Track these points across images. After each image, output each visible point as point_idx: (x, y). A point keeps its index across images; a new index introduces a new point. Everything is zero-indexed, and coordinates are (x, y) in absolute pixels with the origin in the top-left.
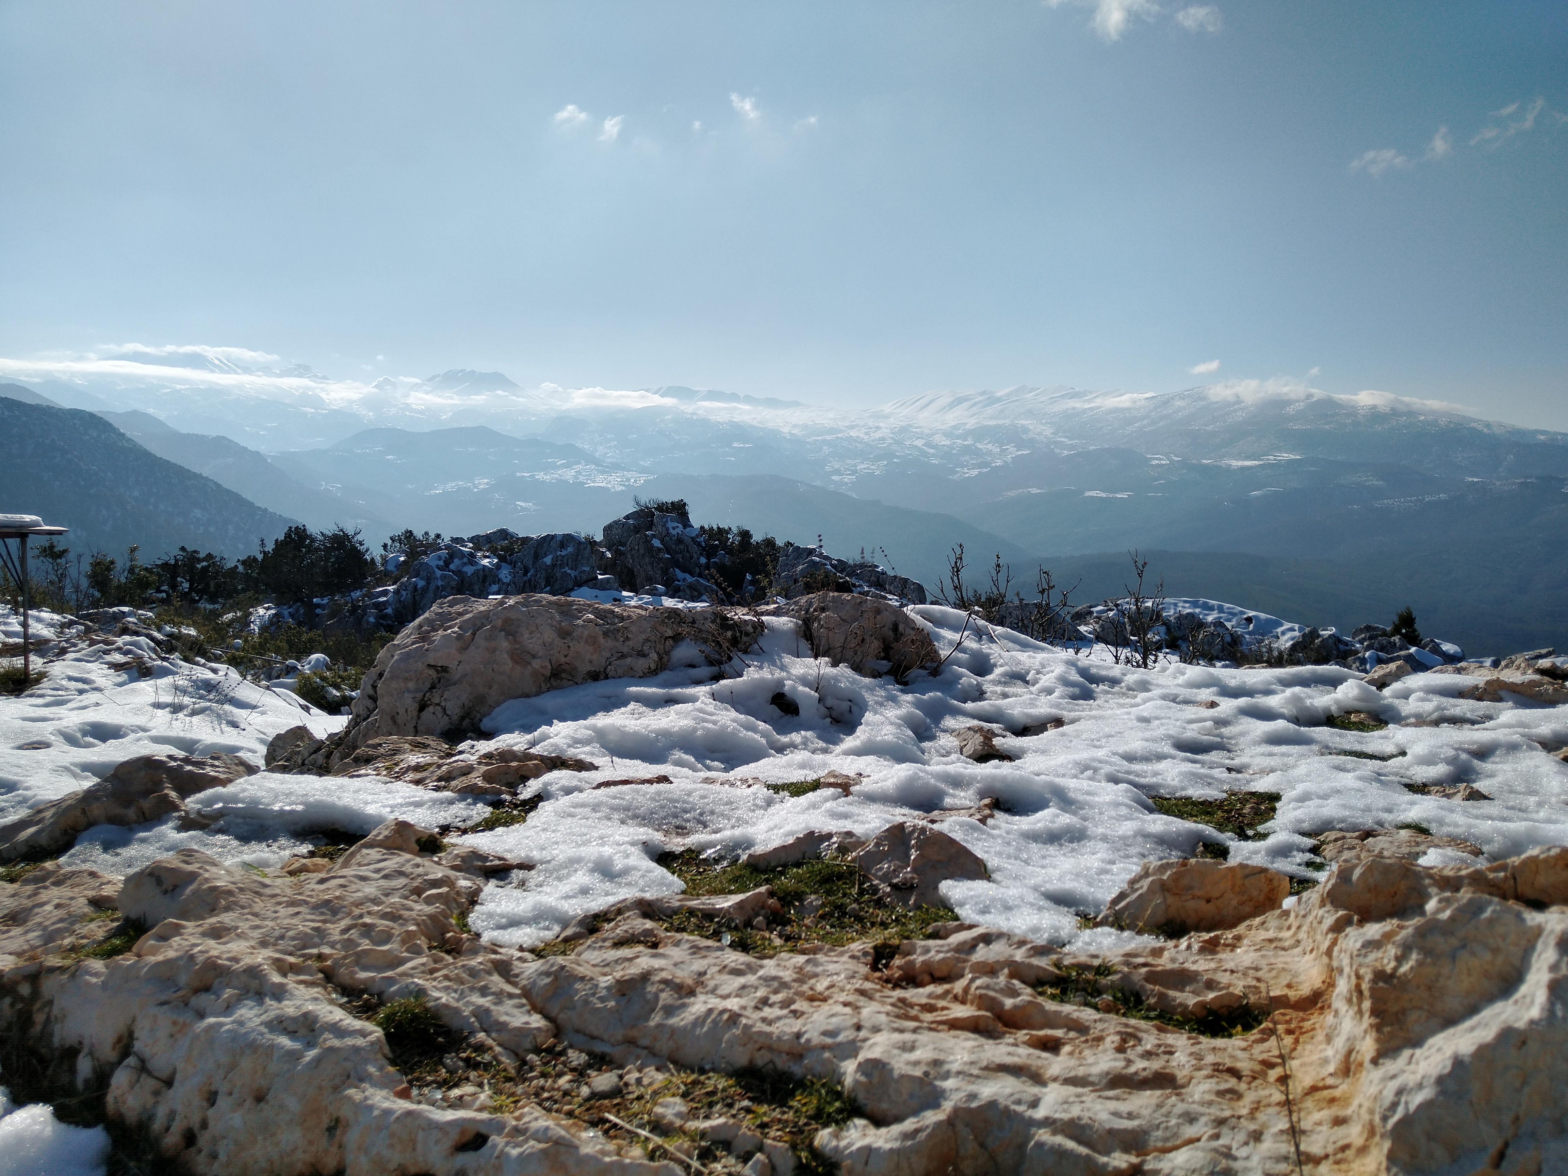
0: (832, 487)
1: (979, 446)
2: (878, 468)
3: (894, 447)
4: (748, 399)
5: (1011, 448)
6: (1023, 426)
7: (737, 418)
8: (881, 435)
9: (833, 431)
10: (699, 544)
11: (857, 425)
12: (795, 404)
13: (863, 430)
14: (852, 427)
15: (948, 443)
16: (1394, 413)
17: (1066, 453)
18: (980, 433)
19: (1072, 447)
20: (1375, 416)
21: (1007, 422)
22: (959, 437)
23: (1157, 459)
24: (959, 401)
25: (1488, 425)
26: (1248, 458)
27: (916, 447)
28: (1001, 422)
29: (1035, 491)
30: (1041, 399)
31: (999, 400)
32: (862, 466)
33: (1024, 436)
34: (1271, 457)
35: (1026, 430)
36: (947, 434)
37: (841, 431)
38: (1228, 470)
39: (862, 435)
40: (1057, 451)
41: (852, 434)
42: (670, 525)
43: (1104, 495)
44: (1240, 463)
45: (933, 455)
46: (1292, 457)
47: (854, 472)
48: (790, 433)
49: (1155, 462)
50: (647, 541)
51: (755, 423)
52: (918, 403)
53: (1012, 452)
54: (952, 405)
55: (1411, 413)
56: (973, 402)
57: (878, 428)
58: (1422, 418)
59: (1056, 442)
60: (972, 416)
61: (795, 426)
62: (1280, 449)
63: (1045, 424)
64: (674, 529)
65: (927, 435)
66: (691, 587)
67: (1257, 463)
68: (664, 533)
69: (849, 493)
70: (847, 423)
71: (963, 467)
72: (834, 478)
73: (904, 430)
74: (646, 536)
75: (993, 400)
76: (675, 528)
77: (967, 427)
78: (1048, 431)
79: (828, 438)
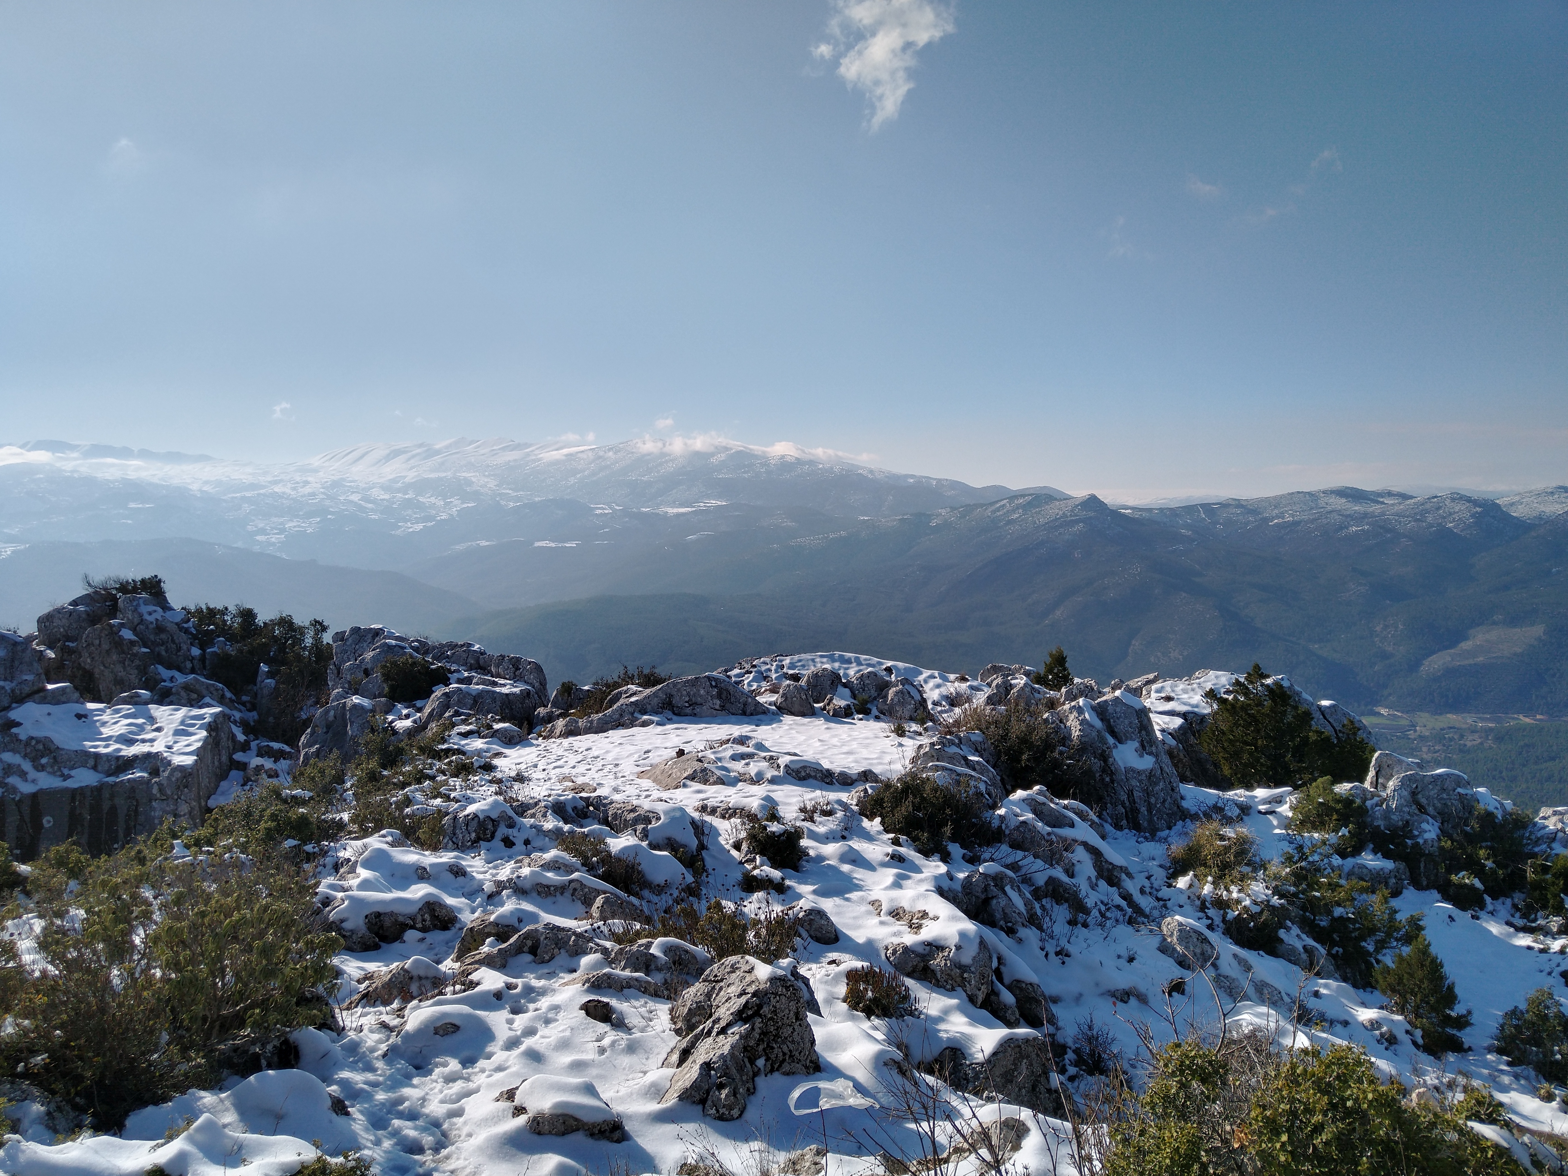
0: (257, 549)
1: (421, 499)
2: (310, 526)
3: (327, 503)
4: (144, 454)
5: (455, 501)
6: (465, 479)
7: (132, 475)
8: (310, 490)
9: (253, 486)
10: (186, 631)
11: (281, 481)
12: (203, 458)
13: (289, 485)
14: (276, 483)
15: (387, 497)
16: (799, 462)
17: (512, 504)
18: (421, 486)
19: (518, 499)
20: (785, 465)
21: (449, 474)
22: (399, 490)
23: (599, 508)
24: (396, 453)
25: (871, 471)
26: (682, 505)
27: (352, 502)
28: (443, 475)
29: (484, 543)
30: (483, 452)
31: (438, 452)
32: (291, 524)
33: (468, 489)
34: (702, 504)
35: (469, 483)
36: (385, 488)
37: (264, 487)
38: (665, 517)
39: (288, 491)
40: (503, 503)
41: (276, 490)
42: (144, 609)
43: (553, 545)
44: (675, 510)
45: (372, 510)
46: (719, 503)
47: (282, 531)
48: (201, 491)
49: (598, 512)
50: (113, 632)
51: (155, 480)
52: (350, 456)
53: (457, 505)
54: (388, 458)
55: (811, 463)
56: (410, 454)
57: (307, 483)
58: (821, 466)
59: (500, 495)
60: (411, 469)
61: (206, 482)
62: (709, 497)
63: (488, 476)
64: (150, 614)
65: (363, 489)
66: (187, 687)
67: (690, 509)
68: (136, 621)
69: (278, 554)
70: (269, 479)
71: (406, 521)
72: (259, 538)
73: (336, 484)
74: (111, 626)
75: (431, 453)
76: (152, 614)
77: (407, 480)
78: (492, 484)
79: (248, 494)
